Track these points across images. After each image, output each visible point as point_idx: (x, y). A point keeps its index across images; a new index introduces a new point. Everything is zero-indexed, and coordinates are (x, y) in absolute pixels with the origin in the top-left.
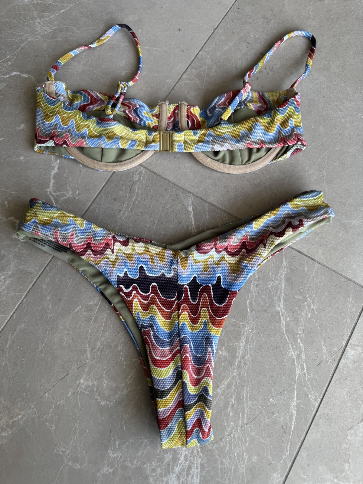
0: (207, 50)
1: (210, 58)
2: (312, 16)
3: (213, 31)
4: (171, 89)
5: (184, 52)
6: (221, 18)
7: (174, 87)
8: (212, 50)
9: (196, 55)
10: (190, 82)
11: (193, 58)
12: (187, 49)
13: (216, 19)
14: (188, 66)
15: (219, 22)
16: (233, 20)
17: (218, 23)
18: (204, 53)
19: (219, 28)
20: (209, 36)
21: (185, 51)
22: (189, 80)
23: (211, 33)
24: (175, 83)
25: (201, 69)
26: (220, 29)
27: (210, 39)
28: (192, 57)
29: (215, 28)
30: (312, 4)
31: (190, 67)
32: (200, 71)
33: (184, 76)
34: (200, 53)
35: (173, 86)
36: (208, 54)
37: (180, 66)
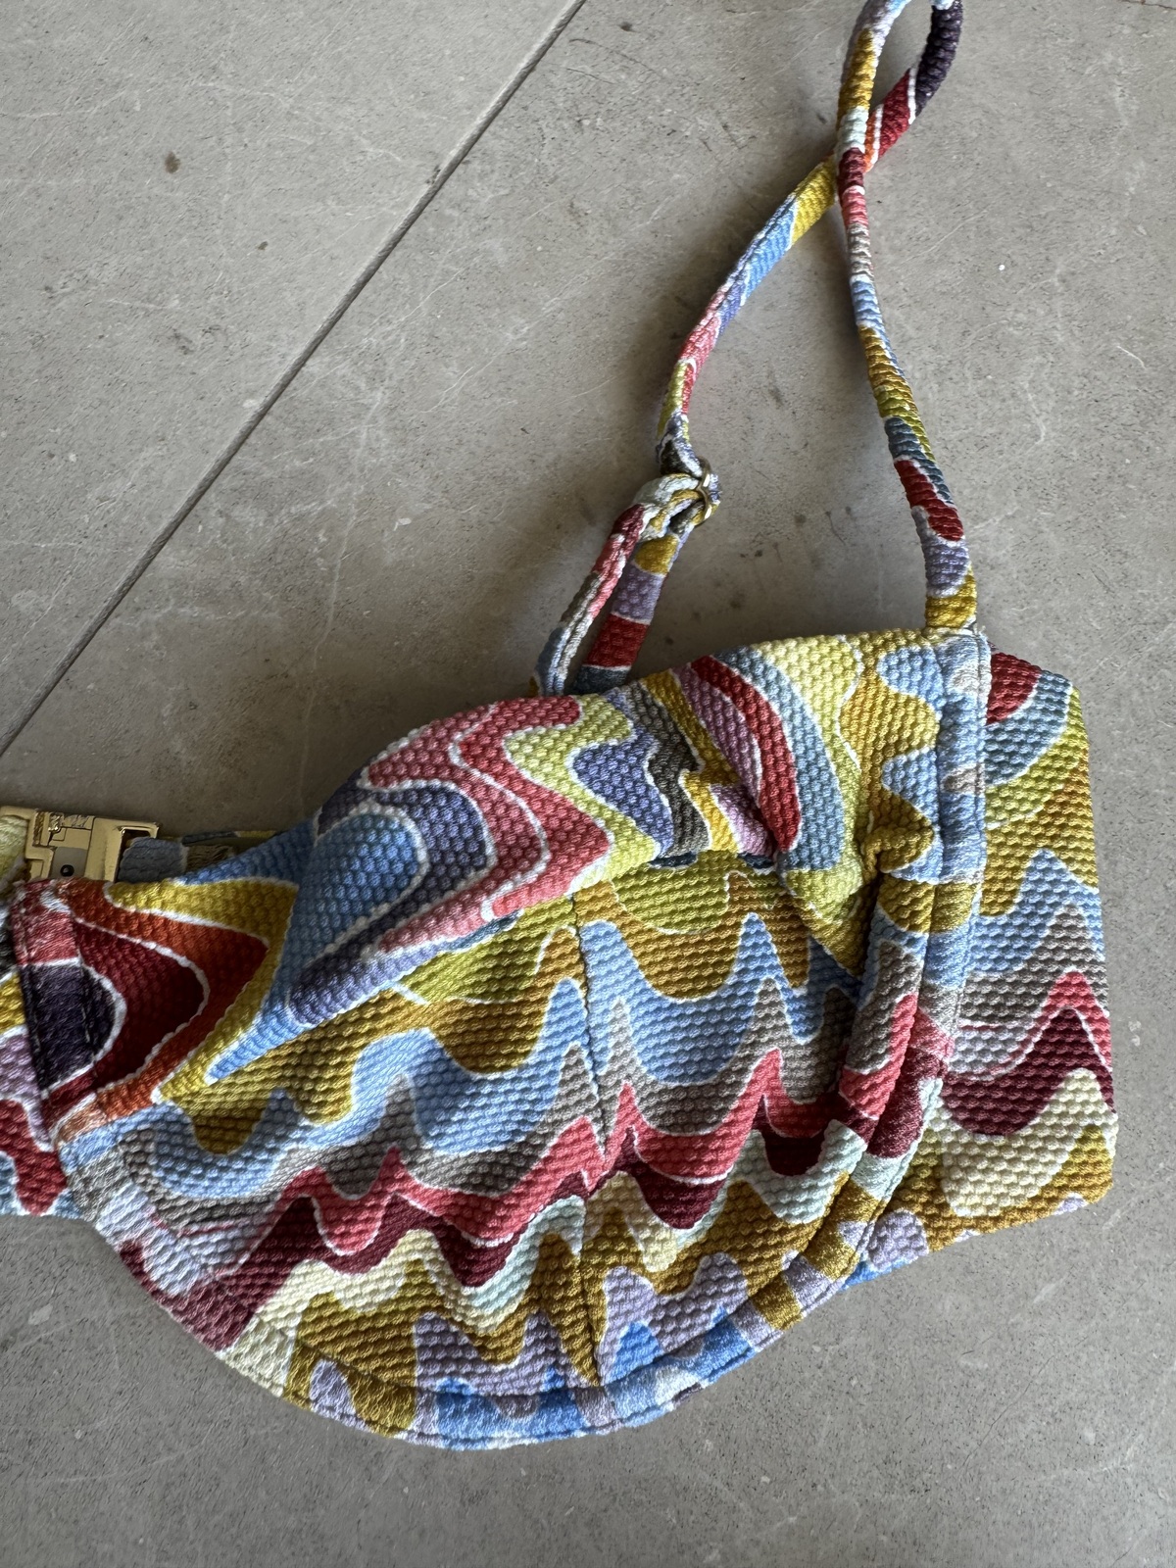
0: (370, 339)
1: (391, 410)
2: (1126, 123)
3: (425, 189)
4: (48, 674)
5: (186, 351)
6: (491, 91)
7: (73, 659)
8: (411, 346)
9: (278, 379)
10: (211, 616)
11: (254, 405)
12: (211, 330)
13: (461, 97)
14: (208, 467)
15: (479, 121)
16: (583, 110)
17: (471, 130)
18: (344, 369)
19: (475, 165)
20: (396, 228)
21: (198, 339)
22: (209, 595)
23: (412, 208)
24: (88, 624)
25: (314, 507)
26: (482, 176)
27: (398, 253)
28: (252, 394)
29: (444, 166)
30: (1127, 31)
31: (225, 481)
32: (300, 518)
33: (169, 561)
34: (313, 366)
35: (70, 647)
36: (375, 379)
37: (147, 470)
